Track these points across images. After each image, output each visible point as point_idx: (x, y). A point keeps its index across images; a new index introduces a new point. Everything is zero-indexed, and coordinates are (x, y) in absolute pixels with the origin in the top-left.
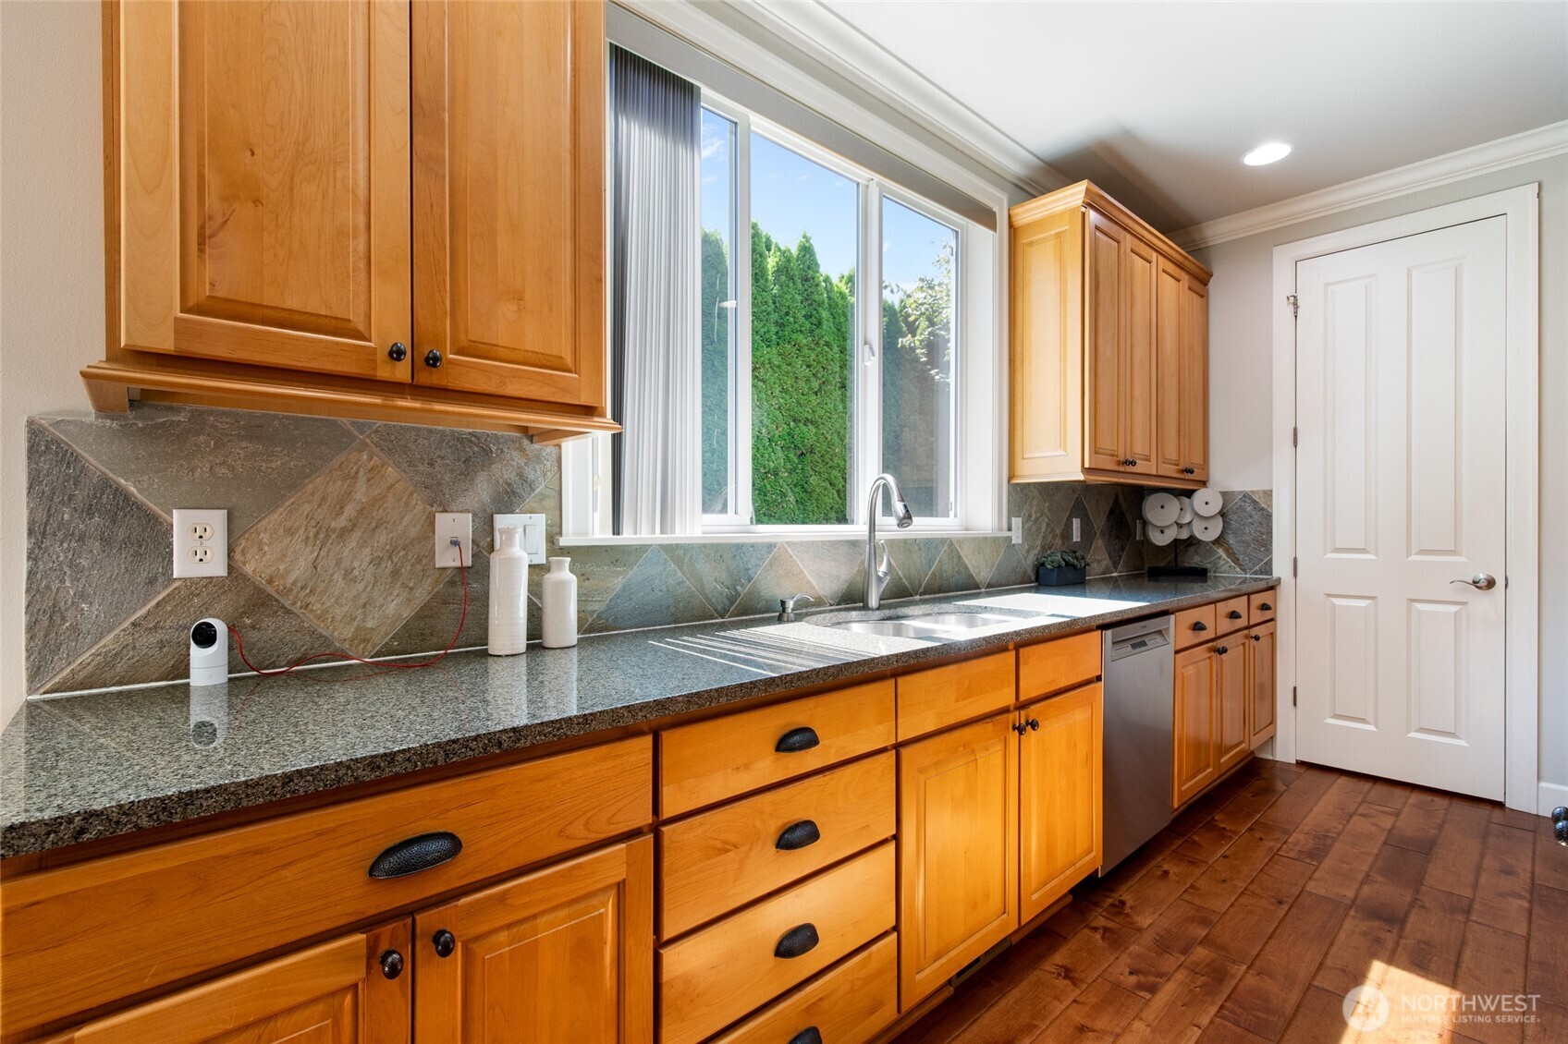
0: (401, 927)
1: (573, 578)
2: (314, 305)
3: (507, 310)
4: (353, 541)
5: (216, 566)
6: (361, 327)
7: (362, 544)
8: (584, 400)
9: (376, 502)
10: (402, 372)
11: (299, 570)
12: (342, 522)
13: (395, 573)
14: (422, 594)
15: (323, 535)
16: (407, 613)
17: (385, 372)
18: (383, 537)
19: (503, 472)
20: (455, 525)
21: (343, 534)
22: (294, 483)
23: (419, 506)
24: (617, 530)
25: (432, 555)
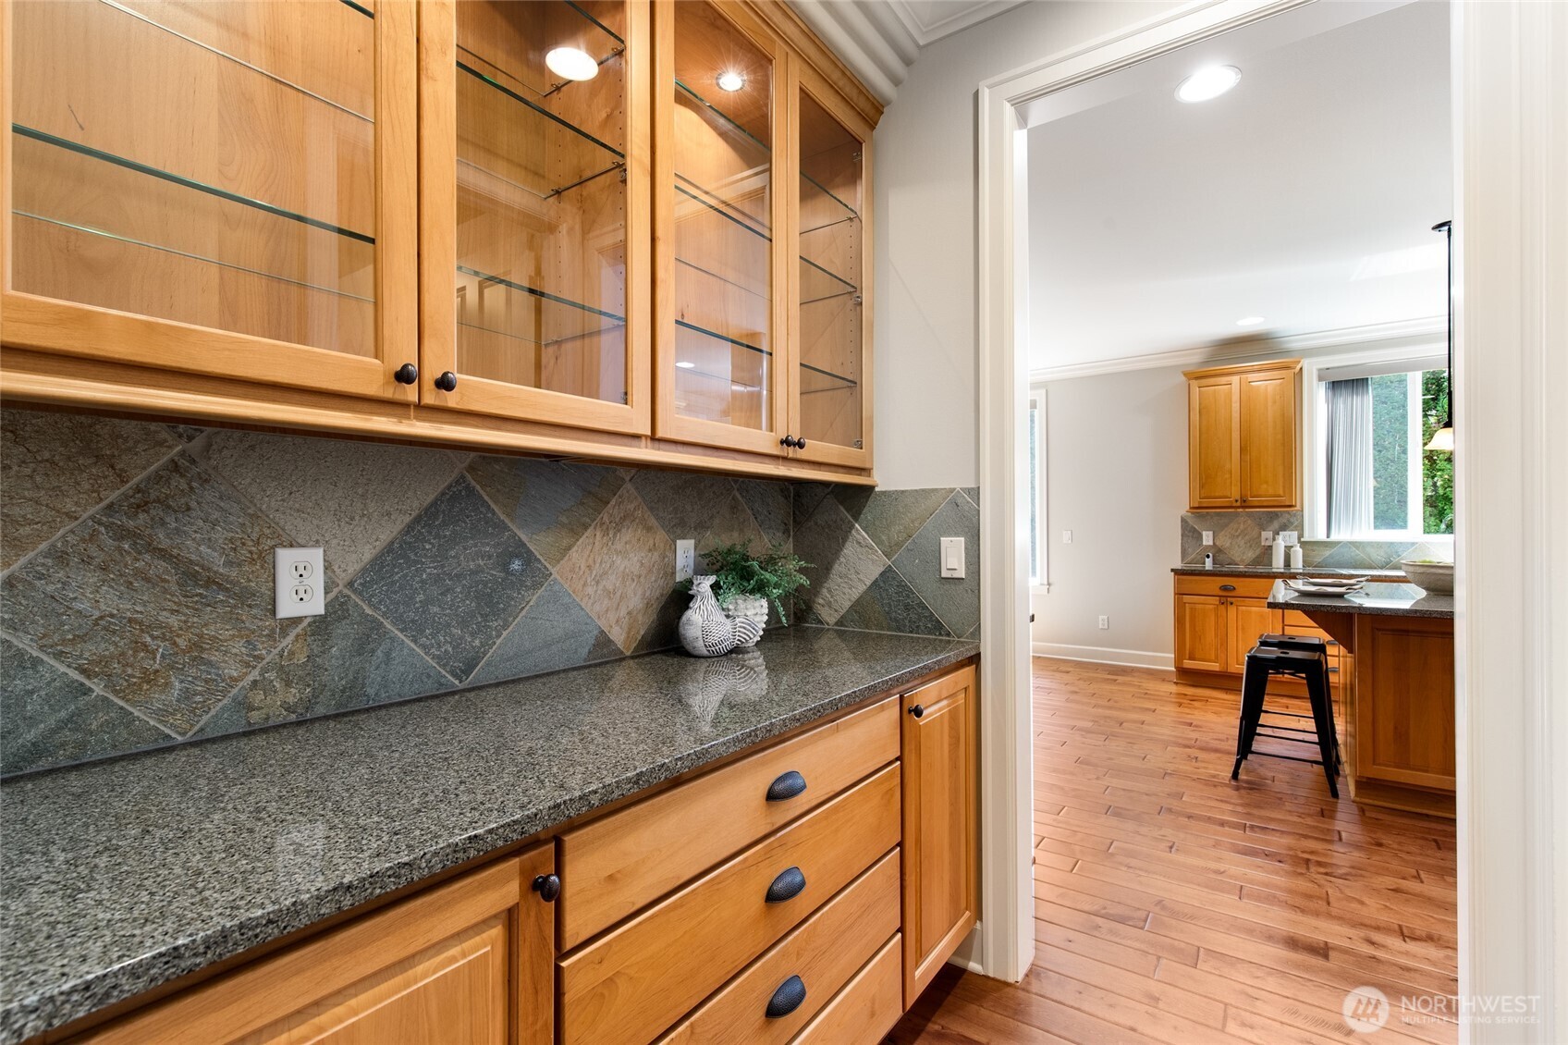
0: (1225, 599)
1: (1301, 550)
2: (1221, 494)
3: (1265, 486)
4: (1240, 538)
5: (1211, 543)
6: (1229, 495)
7: (1243, 538)
8: (1288, 503)
9: (1246, 529)
10: (1238, 504)
11: (1228, 545)
12: (1237, 534)
13: (1251, 546)
14: (1258, 552)
15: (1233, 537)
16: (1254, 556)
17: (1235, 504)
18: (1247, 537)
19: (1283, 520)
20: (1267, 534)
21: (1238, 536)
22: (1226, 526)
23: (1257, 530)
24: (1328, 537)
25: (1260, 542)
